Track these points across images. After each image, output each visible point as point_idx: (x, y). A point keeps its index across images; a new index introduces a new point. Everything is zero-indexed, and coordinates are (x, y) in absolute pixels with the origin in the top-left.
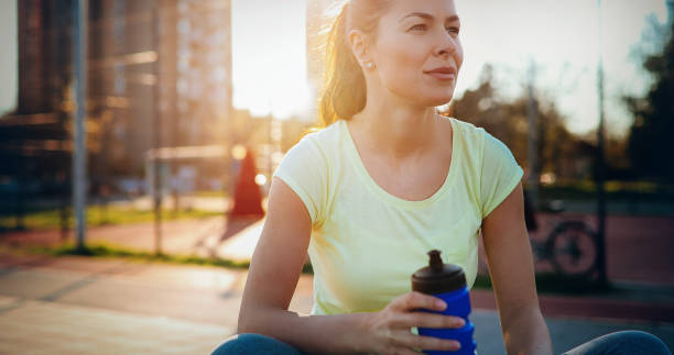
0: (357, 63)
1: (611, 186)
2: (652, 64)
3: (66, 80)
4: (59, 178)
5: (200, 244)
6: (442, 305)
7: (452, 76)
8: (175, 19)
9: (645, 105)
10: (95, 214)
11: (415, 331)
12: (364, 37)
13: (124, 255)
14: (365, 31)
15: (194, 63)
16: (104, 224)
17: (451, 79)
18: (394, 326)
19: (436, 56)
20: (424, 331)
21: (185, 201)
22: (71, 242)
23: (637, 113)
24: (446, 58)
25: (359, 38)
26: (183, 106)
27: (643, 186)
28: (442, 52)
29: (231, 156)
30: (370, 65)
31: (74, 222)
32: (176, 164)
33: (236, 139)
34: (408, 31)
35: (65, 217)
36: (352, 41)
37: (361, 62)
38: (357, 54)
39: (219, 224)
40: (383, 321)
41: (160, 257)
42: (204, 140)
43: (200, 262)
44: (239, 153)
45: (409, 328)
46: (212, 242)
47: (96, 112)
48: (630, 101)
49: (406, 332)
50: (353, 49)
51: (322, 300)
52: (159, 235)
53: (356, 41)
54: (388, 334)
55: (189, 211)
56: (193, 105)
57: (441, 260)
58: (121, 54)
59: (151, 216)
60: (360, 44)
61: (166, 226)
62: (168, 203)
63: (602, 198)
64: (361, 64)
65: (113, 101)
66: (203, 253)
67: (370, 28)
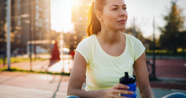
0: (98, 19)
1: (156, 51)
2: (166, 18)
3: (5, 22)
4: (3, 50)
5: (43, 68)
6: (128, 87)
7: (125, 22)
8: (35, 5)
9: (164, 29)
10: (13, 59)
11: (120, 95)
12: (99, 12)
13: (21, 71)
14: (99, 11)
15: (40, 17)
16: (15, 62)
17: (125, 23)
18: (114, 93)
19: (120, 17)
20: (122, 95)
21: (38, 56)
22: (6, 67)
23: (162, 32)
24: (123, 17)
25: (98, 12)
26: (37, 29)
27: (164, 51)
28: (122, 16)
29: (51, 43)
30: (101, 20)
31: (7, 61)
32: (35, 45)
33: (52, 39)
34: (112, 10)
35: (4, 60)
36: (96, 13)
37: (99, 19)
38: (98, 17)
39: (48, 62)
40: (110, 92)
41: (31, 71)
42: (43, 39)
43: (43, 73)
44: (53, 42)
45: (118, 94)
46: (46, 67)
47: (13, 31)
48: (160, 29)
49: (117, 95)
50: (97, 15)
51: (89, 85)
52: (31, 65)
53: (97, 13)
54: (112, 95)
55: (39, 58)
56: (40, 29)
57: (128, 75)
58: (19, 15)
59: (29, 60)
60: (98, 14)
61: (33, 62)
62: (33, 56)
63: (154, 55)
64: (99, 20)
65: (17, 28)
66: (43, 70)
67: (101, 10)
